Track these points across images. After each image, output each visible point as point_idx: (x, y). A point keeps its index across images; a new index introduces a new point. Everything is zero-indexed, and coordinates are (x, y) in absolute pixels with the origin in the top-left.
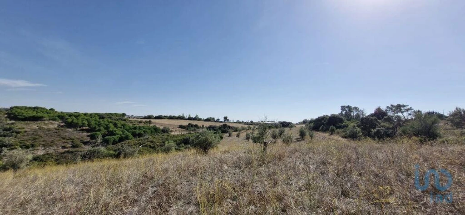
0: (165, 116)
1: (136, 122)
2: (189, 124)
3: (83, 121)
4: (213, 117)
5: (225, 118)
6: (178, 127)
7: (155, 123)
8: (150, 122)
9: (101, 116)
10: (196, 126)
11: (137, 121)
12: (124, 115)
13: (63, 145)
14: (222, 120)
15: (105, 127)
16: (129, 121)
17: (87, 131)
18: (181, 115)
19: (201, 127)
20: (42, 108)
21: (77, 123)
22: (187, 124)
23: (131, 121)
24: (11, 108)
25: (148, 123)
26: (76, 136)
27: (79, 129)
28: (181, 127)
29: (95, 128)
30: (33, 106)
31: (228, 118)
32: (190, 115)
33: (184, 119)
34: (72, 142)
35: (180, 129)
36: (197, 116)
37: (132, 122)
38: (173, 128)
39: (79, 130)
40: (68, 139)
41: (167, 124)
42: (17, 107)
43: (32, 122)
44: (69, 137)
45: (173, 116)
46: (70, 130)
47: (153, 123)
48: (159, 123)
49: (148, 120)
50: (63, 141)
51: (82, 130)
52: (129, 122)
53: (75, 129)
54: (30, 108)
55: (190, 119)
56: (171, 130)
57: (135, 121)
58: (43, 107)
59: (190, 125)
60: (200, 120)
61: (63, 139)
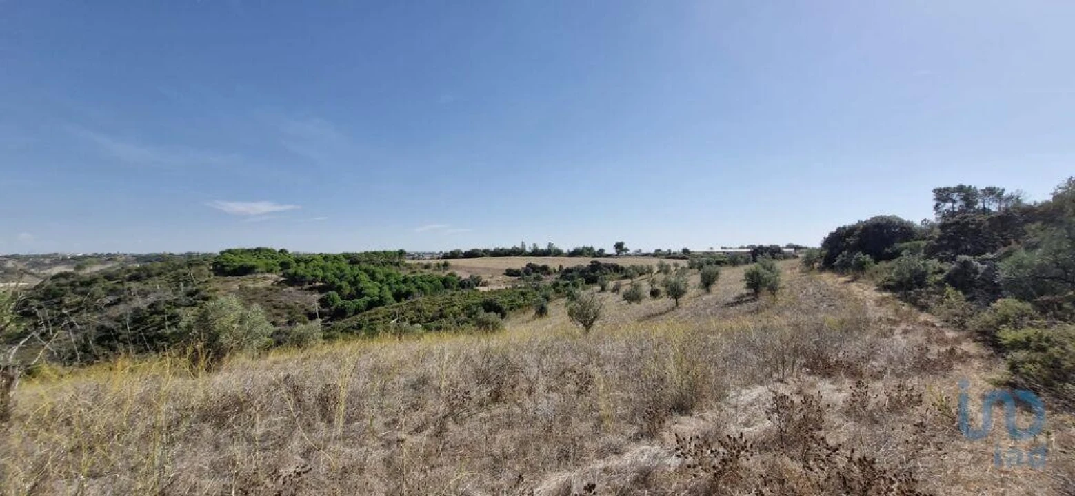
0: (484, 251)
1: (419, 267)
2: (528, 265)
3: (315, 270)
4: (589, 246)
5: (619, 246)
6: (504, 274)
7: (457, 267)
8: (446, 265)
9: (353, 259)
10: (544, 269)
11: (422, 264)
12: (401, 253)
13: (273, 320)
14: (610, 250)
15: (353, 280)
16: (406, 265)
17: (321, 290)
18: (519, 246)
19: (555, 271)
20: (268, 250)
21: (304, 277)
22: (525, 266)
23: (409, 265)
24: (222, 253)
25: (442, 268)
26: (298, 302)
27: (307, 286)
28: (510, 273)
29: (333, 283)
30: (255, 247)
31: (625, 246)
32: (535, 245)
33: (523, 254)
34: (289, 313)
35: (508, 278)
36: (550, 245)
37: (410, 268)
38: (490, 275)
39: (306, 290)
40: (283, 309)
41: (479, 268)
42: (229, 251)
43: (235, 278)
44: (286, 304)
45: (502, 250)
46: (291, 289)
47: (452, 267)
48: (464, 267)
49: (442, 262)
50: (275, 311)
51: (312, 289)
52: (405, 267)
53: (300, 288)
54: (249, 250)
55: (536, 253)
56: (484, 280)
57: (418, 264)
58: (269, 247)
59: (532, 268)
60: (558, 253)
61: (275, 308)
